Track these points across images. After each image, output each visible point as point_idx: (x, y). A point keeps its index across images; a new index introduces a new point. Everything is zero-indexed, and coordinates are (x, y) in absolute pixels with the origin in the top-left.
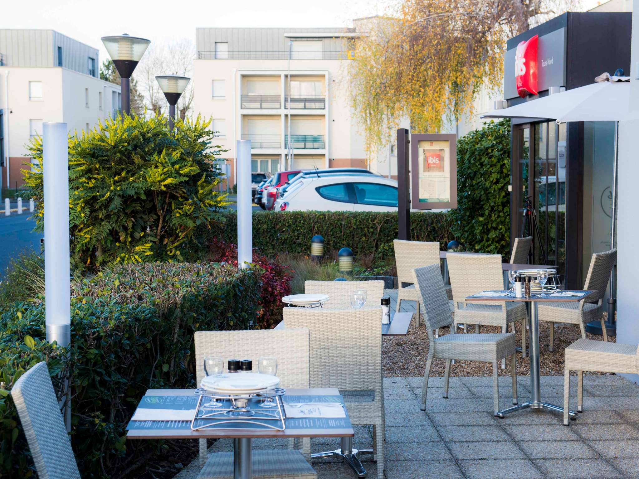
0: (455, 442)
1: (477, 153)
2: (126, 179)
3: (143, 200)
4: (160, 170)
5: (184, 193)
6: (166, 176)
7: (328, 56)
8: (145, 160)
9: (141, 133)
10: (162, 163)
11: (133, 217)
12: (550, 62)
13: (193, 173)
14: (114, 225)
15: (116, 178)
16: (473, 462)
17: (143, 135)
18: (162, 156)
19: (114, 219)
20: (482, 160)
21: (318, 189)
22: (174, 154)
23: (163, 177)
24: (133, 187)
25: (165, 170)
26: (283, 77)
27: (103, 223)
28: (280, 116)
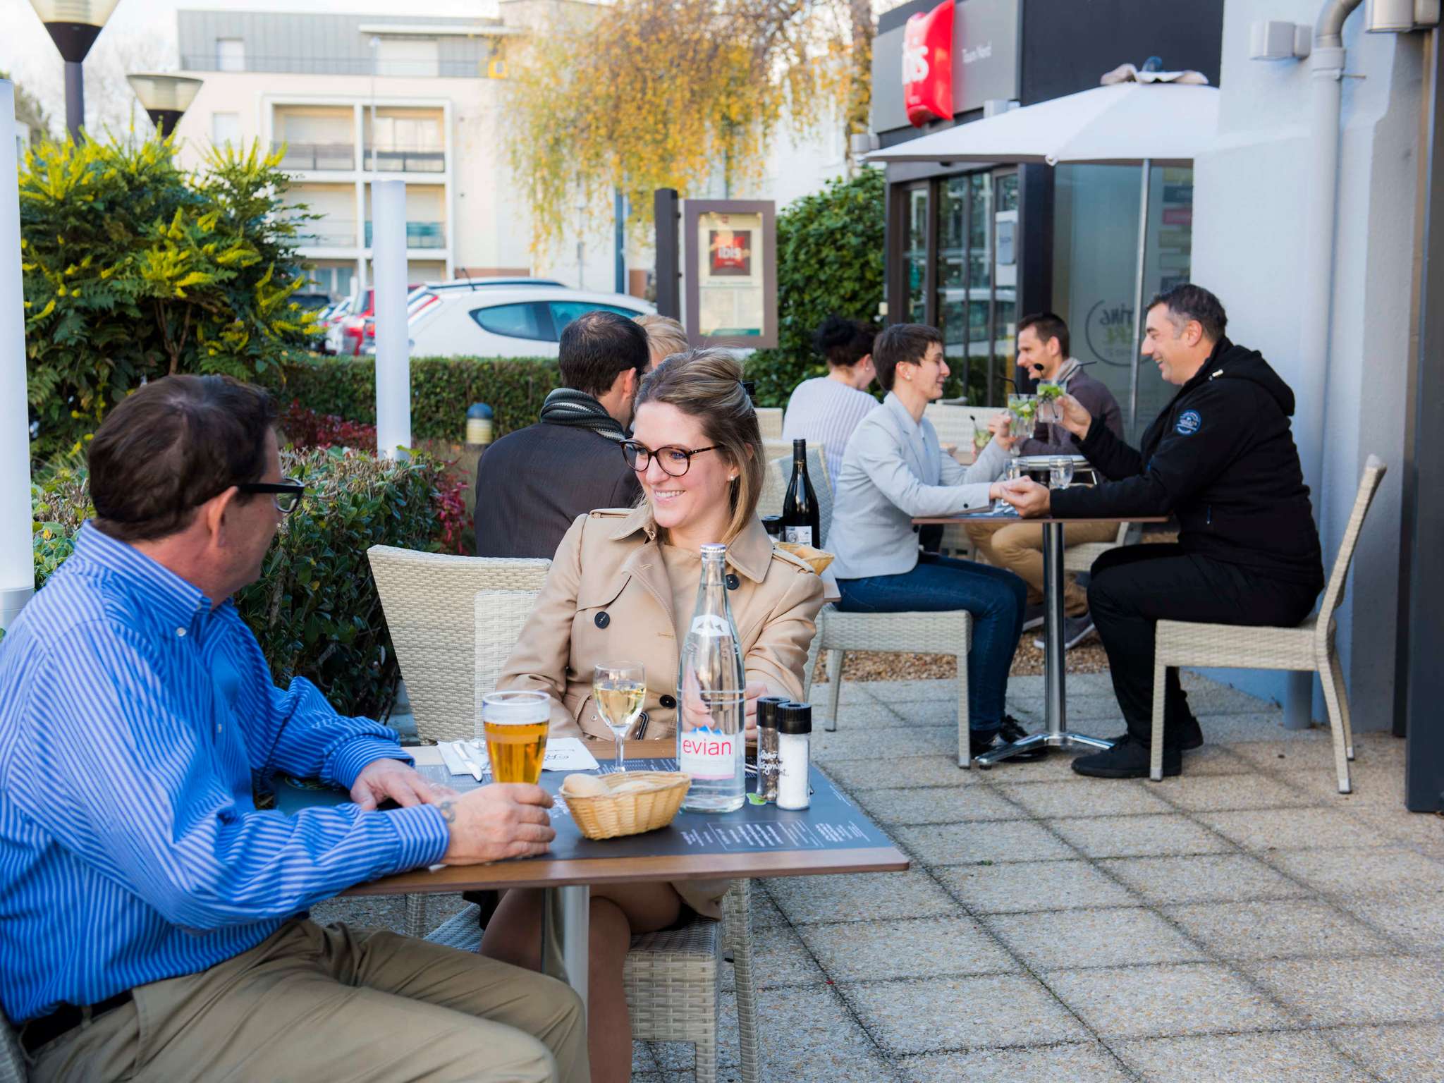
0: (908, 826)
1: (811, 240)
2: (91, 273)
3: (134, 322)
4: (171, 255)
5: (225, 304)
6: (187, 267)
7: (448, 70)
8: (135, 233)
9: (123, 174)
10: (174, 239)
11: (109, 356)
12: (984, 52)
13: (245, 263)
14: (66, 373)
15: (69, 271)
16: (967, 871)
17: (130, 179)
18: (173, 225)
19: (66, 359)
20: (823, 255)
21: (474, 314)
22: (201, 221)
23: (178, 270)
24: (110, 291)
25: (183, 256)
26: (358, 112)
27: (40, 369)
28: (353, 184)
